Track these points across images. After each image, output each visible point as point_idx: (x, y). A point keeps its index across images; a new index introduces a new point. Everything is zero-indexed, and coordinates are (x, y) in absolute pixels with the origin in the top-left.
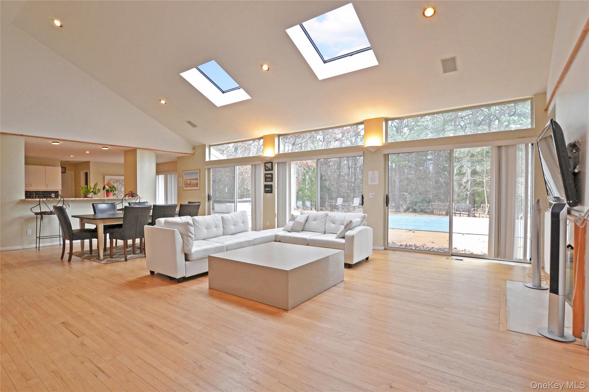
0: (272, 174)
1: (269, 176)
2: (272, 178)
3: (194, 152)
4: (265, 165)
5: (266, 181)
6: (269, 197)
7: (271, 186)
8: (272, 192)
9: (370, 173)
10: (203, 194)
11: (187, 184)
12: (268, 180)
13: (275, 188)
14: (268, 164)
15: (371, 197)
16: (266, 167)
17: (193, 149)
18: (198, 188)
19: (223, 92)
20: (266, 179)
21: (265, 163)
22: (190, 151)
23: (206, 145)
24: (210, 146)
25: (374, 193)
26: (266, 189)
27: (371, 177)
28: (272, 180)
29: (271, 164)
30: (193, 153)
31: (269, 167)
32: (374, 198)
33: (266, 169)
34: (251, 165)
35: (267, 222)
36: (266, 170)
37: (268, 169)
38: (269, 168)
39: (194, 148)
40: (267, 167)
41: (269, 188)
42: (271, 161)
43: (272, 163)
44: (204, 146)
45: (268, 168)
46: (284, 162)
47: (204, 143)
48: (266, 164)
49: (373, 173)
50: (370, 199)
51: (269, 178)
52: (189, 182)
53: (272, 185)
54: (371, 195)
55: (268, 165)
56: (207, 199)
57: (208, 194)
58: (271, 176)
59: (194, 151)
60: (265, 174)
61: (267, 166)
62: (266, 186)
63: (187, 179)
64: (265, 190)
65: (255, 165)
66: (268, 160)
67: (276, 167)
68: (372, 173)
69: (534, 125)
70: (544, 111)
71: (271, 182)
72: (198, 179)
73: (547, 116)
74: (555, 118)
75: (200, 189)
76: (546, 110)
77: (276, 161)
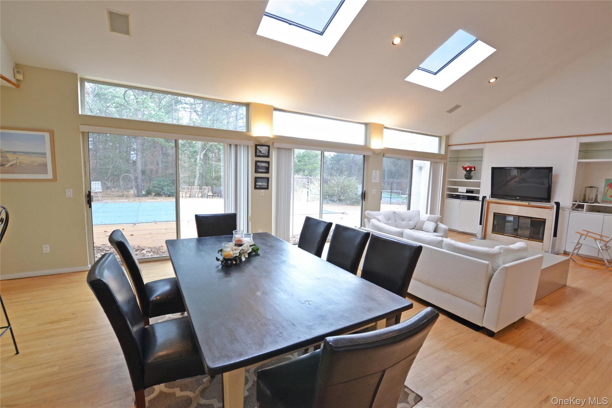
0: (268, 163)
1: (263, 164)
2: (268, 168)
3: (19, 81)
4: (256, 149)
5: (256, 172)
6: (263, 195)
7: (266, 180)
8: (267, 188)
11: (9, 165)
12: (261, 170)
13: (272, 182)
14: (262, 147)
16: (258, 151)
18: (50, 176)
20: (257, 169)
23: (78, 77)
25: (376, 190)
26: (257, 183)
27: (374, 176)
28: (269, 171)
29: (267, 148)
31: (262, 152)
33: (258, 154)
34: (228, 144)
36: (257, 156)
37: (260, 154)
38: (264, 153)
39: (19, 69)
40: (260, 152)
41: (263, 182)
43: (269, 146)
44: (74, 78)
46: (288, 149)
48: (258, 147)
49: (376, 172)
51: (262, 167)
52: (13, 159)
53: (268, 178)
54: (374, 192)
56: (85, 201)
57: (89, 192)
58: (267, 166)
59: (20, 77)
60: (256, 162)
62: (257, 179)
64: (256, 185)
65: (236, 145)
66: (263, 142)
67: (274, 155)
69: (443, 152)
70: (448, 146)
71: (267, 173)
72: (44, 154)
73: (448, 149)
74: (483, 155)
75: (55, 179)
76: (449, 146)
77: (276, 145)
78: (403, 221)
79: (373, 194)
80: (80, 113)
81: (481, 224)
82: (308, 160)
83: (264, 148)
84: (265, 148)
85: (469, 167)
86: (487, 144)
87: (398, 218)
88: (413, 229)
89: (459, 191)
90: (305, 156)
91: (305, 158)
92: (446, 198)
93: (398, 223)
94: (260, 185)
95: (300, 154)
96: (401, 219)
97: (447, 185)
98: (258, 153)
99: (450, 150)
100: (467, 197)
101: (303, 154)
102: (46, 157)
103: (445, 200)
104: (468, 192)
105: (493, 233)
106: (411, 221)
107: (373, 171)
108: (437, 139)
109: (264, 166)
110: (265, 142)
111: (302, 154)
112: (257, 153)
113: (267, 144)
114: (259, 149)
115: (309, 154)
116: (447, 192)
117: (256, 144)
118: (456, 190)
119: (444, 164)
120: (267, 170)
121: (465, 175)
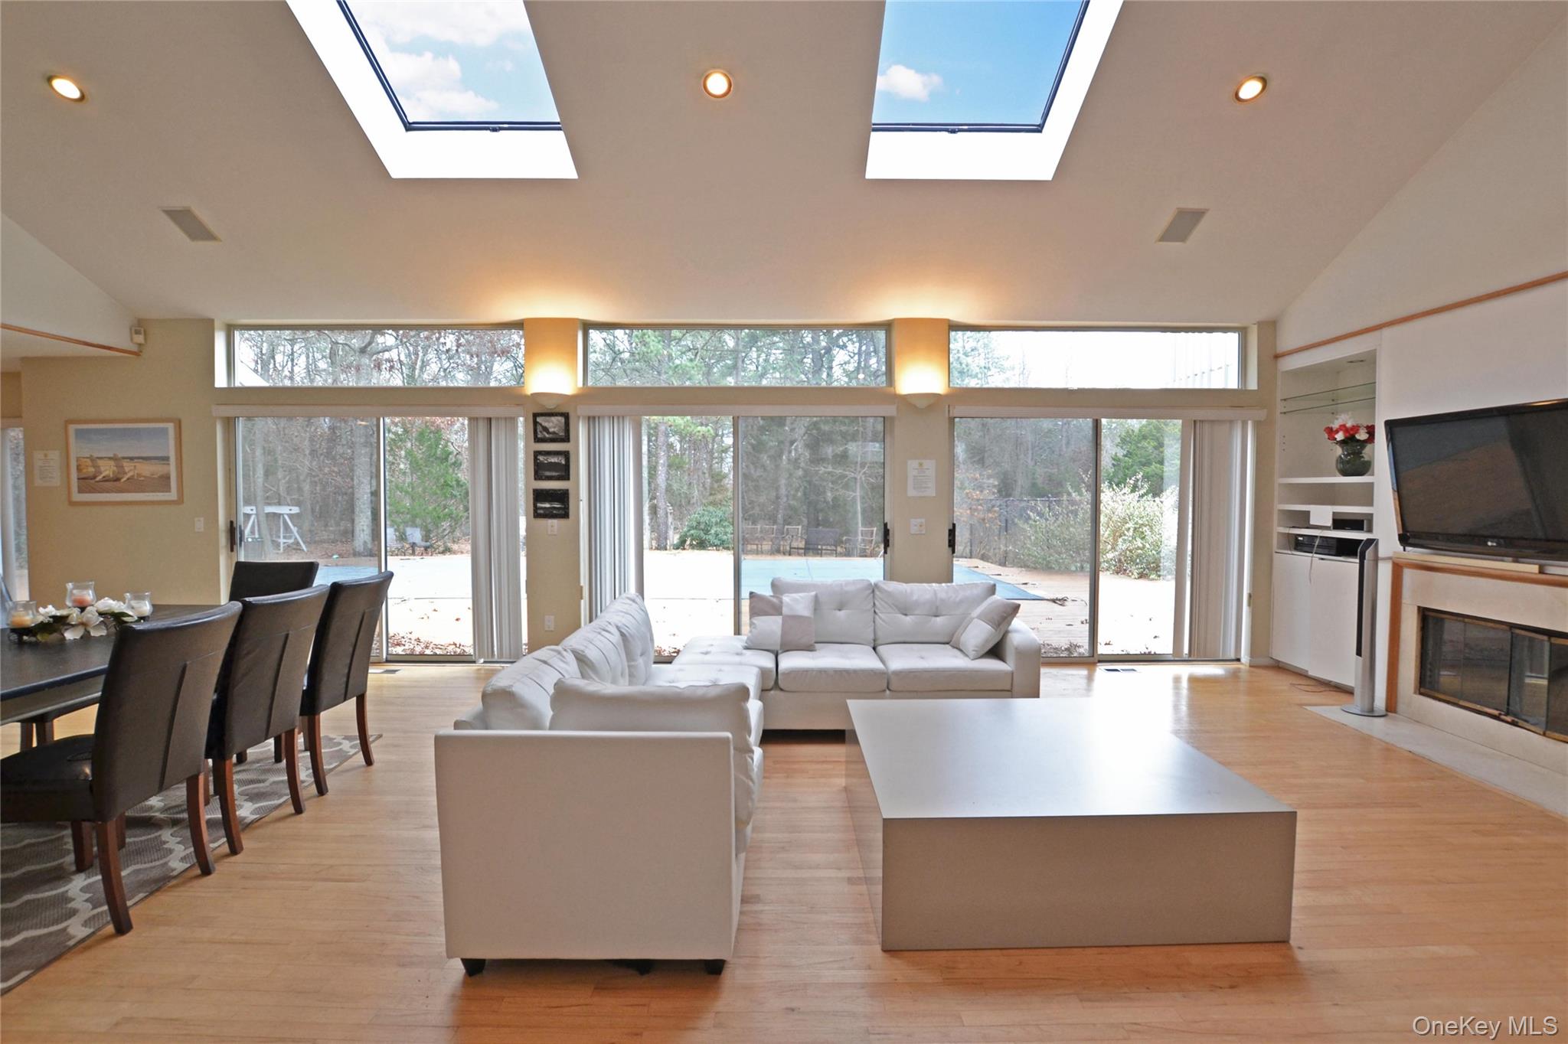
0: (566, 455)
1: (554, 460)
2: (567, 467)
3: (140, 345)
4: (535, 423)
5: (538, 476)
6: (554, 532)
7: (562, 497)
8: (565, 514)
9: (912, 465)
10: (200, 525)
11: (99, 478)
12: (548, 474)
13: (578, 500)
14: (548, 418)
15: (914, 530)
16: (539, 428)
17: (137, 332)
18: (173, 495)
19: (409, 127)
20: (540, 470)
21: (535, 415)
22: (121, 339)
23: (217, 324)
24: (230, 330)
25: (923, 520)
26: (539, 505)
27: (914, 476)
28: (569, 475)
29: (562, 419)
30: (134, 348)
31: (551, 430)
32: (924, 532)
33: (539, 436)
34: (470, 419)
35: (547, 617)
36: (537, 440)
37: (547, 436)
38: (554, 433)
39: (140, 326)
40: (546, 429)
41: (552, 501)
42: (564, 410)
43: (566, 416)
44: (206, 328)
45: (548, 432)
47: (209, 314)
48: (539, 419)
49: (921, 465)
50: (913, 534)
51: (553, 467)
52: (108, 469)
53: (568, 490)
54: (916, 525)
55: (548, 422)
56: (223, 539)
57: (232, 522)
58: (563, 462)
59: (140, 339)
60: (537, 454)
61: (545, 424)
62: (539, 495)
63: (96, 455)
64: (536, 508)
65: (490, 420)
66: (550, 406)
67: (581, 432)
68: (917, 466)
69: (1253, 385)
70: (1272, 357)
71: (562, 480)
72: (166, 459)
73: (1276, 368)
74: (1375, 378)
75: (180, 501)
76: (1277, 357)
77: (584, 410)
78: (906, 615)
79: (913, 532)
80: (221, 381)
81: (1359, 653)
82: (1155, 448)
83: (554, 419)
84: (558, 420)
85: (1343, 427)
86: (1387, 332)
87: (886, 605)
88: (948, 643)
89: (1312, 522)
90: (1145, 437)
91: (1145, 444)
92: (1278, 548)
93: (883, 621)
94: (545, 508)
95: (1130, 431)
96: (896, 606)
97: (1281, 503)
98: (541, 432)
99: (1283, 372)
100: (1334, 542)
101: (1140, 431)
102: (169, 464)
103: (1276, 556)
104: (1339, 523)
105: (1421, 694)
106: (938, 619)
107: (909, 462)
108: (1233, 338)
109: (555, 463)
110: (558, 406)
111: (1136, 431)
112: (539, 433)
113: (561, 411)
114: (541, 425)
115: (1158, 432)
116: (1279, 525)
117: (535, 412)
118: (1303, 519)
119: (1258, 425)
120: (564, 471)
121: (1340, 460)
